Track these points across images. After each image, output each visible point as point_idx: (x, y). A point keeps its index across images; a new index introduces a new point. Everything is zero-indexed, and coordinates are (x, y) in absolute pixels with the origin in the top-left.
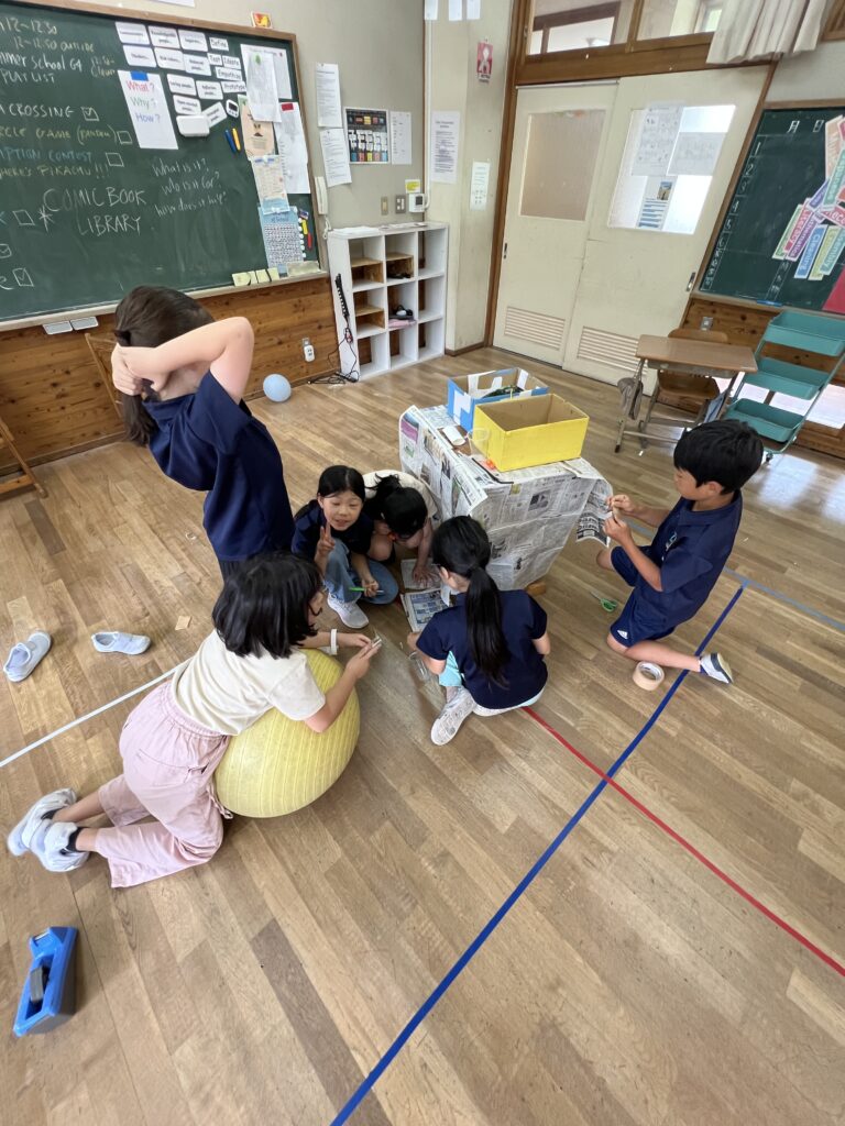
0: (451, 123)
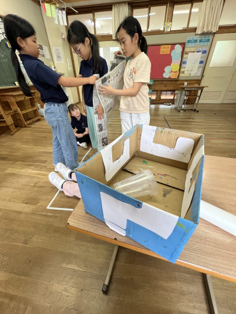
0: (59, 49)
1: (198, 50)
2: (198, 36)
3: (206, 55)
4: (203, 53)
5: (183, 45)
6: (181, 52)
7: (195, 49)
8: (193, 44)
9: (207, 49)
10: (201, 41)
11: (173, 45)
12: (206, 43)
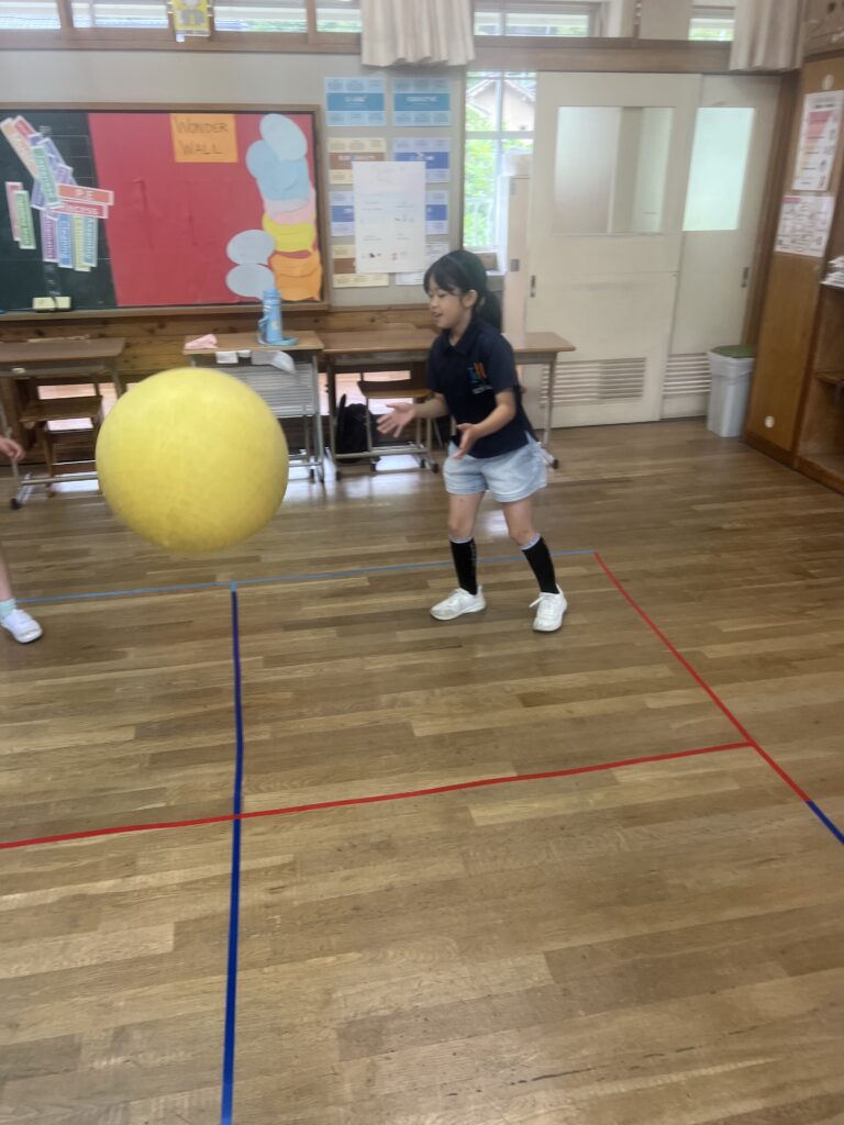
1: (399, 145)
2: (381, 77)
3: (447, 174)
4: (430, 165)
5: (309, 119)
6: (307, 156)
7: (382, 141)
8: (366, 114)
9: (449, 147)
10: (402, 103)
11: (248, 117)
12: (432, 114)
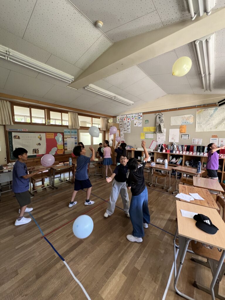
1: (72, 137)
2: (70, 130)
3: (77, 139)
4: (75, 138)
5: (63, 134)
6: (62, 138)
7: (70, 136)
8: (68, 133)
9: (77, 136)
10: (72, 132)
11: (56, 133)
12: (75, 133)
